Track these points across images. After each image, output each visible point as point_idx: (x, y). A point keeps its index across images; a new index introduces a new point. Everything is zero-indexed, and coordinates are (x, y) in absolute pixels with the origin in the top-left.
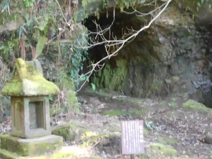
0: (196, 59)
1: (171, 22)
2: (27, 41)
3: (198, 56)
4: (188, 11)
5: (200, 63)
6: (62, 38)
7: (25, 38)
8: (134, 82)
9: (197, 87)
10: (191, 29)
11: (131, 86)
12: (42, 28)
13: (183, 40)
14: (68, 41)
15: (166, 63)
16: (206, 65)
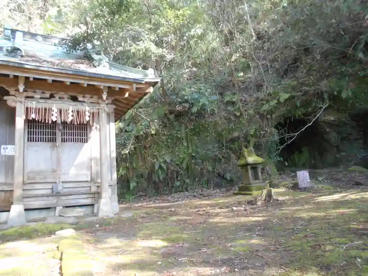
0: (357, 139)
1: (332, 118)
2: (244, 141)
3: (358, 137)
4: (343, 110)
5: (361, 141)
6: (264, 137)
7: (243, 140)
8: (315, 160)
9: (360, 157)
10: (348, 121)
11: (313, 162)
12: (252, 133)
13: (344, 128)
14: (267, 138)
15: (335, 144)
16: (365, 142)
